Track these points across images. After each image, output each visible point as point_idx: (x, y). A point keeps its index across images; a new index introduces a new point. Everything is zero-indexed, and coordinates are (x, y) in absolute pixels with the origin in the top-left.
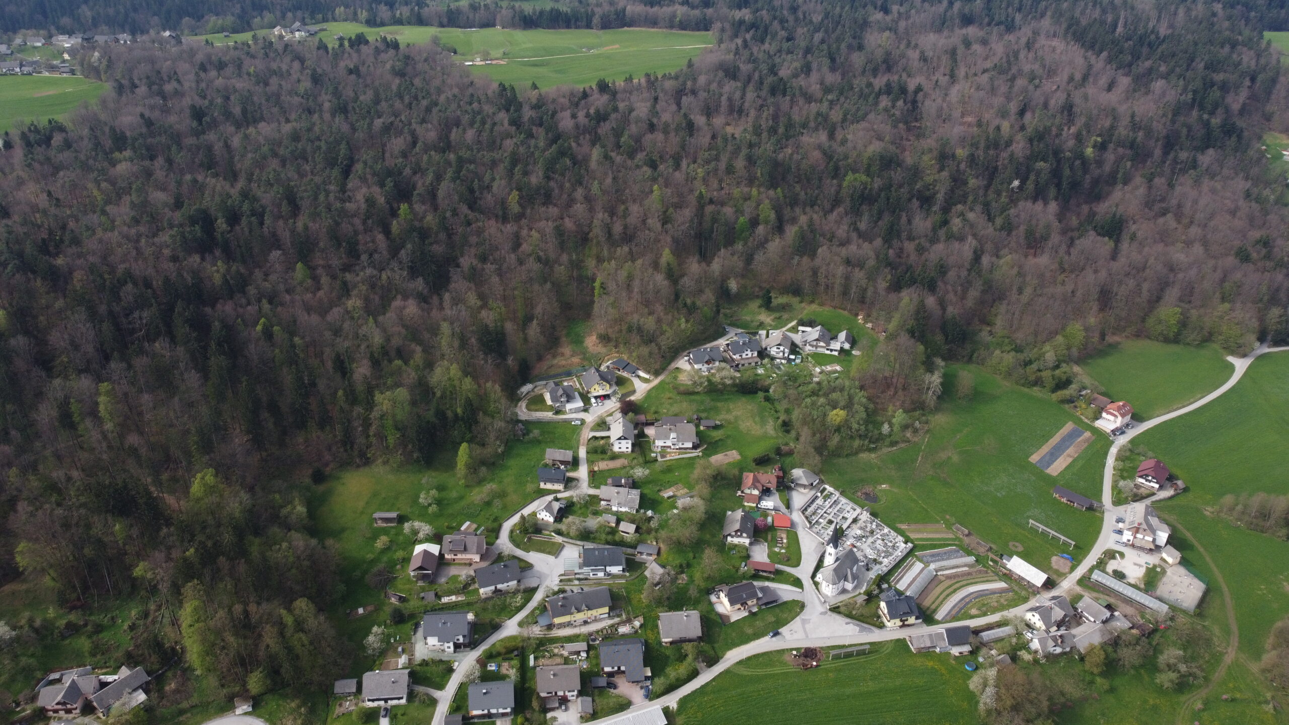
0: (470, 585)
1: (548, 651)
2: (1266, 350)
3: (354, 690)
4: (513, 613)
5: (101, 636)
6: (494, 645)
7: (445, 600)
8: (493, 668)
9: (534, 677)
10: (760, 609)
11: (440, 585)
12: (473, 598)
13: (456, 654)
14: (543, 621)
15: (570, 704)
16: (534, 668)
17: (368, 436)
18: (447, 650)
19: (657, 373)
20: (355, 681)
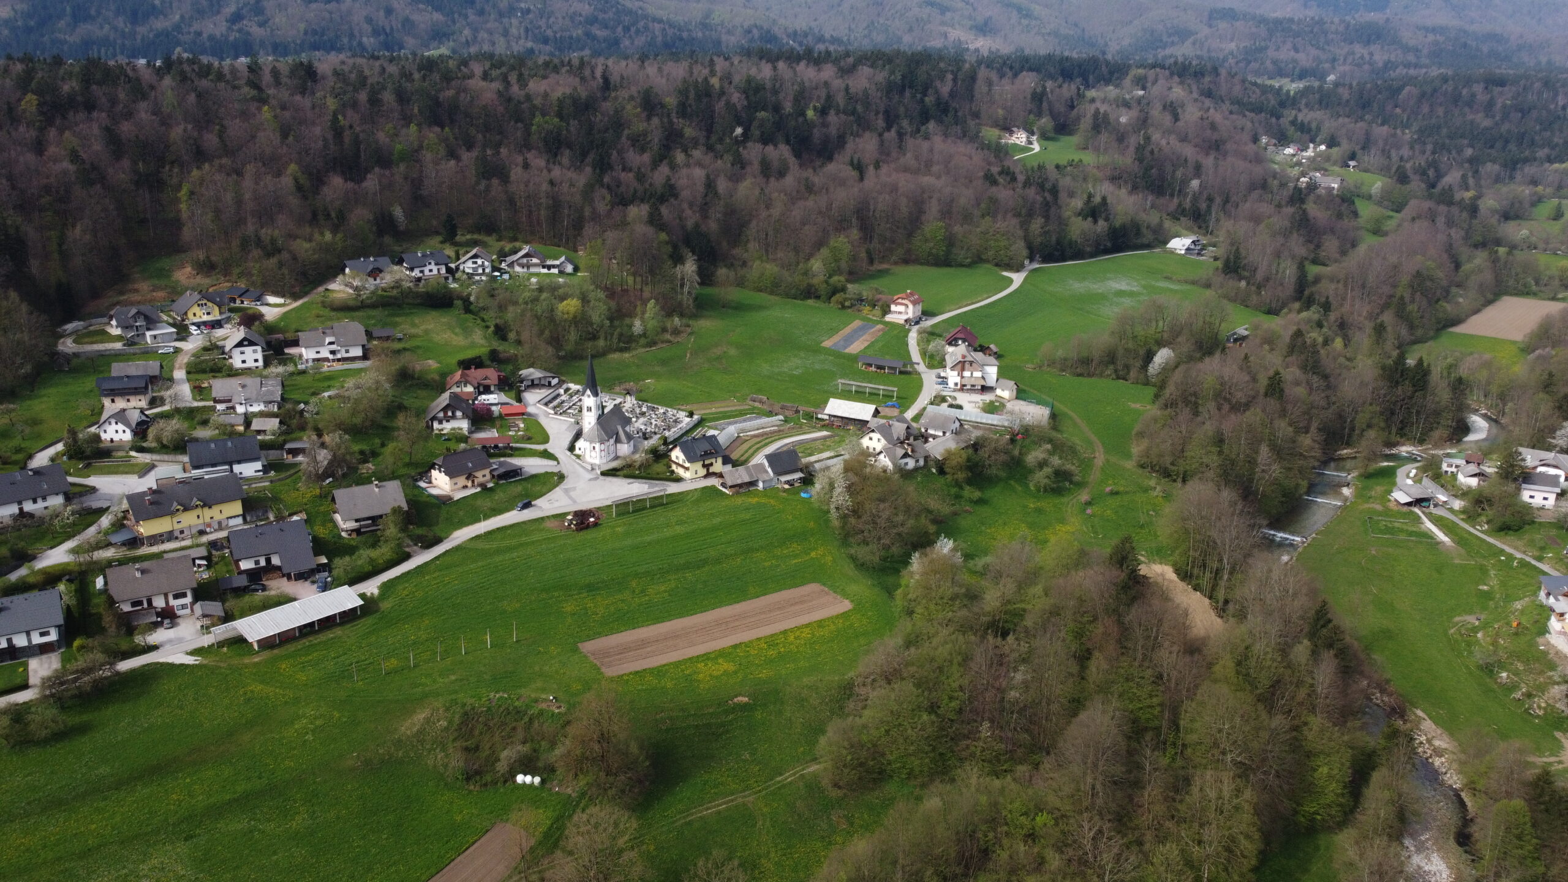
2: (1036, 266)
4: (59, 540)
9: (105, 599)
10: (497, 484)
14: (120, 538)
15: (179, 620)
16: (106, 588)
19: (295, 297)
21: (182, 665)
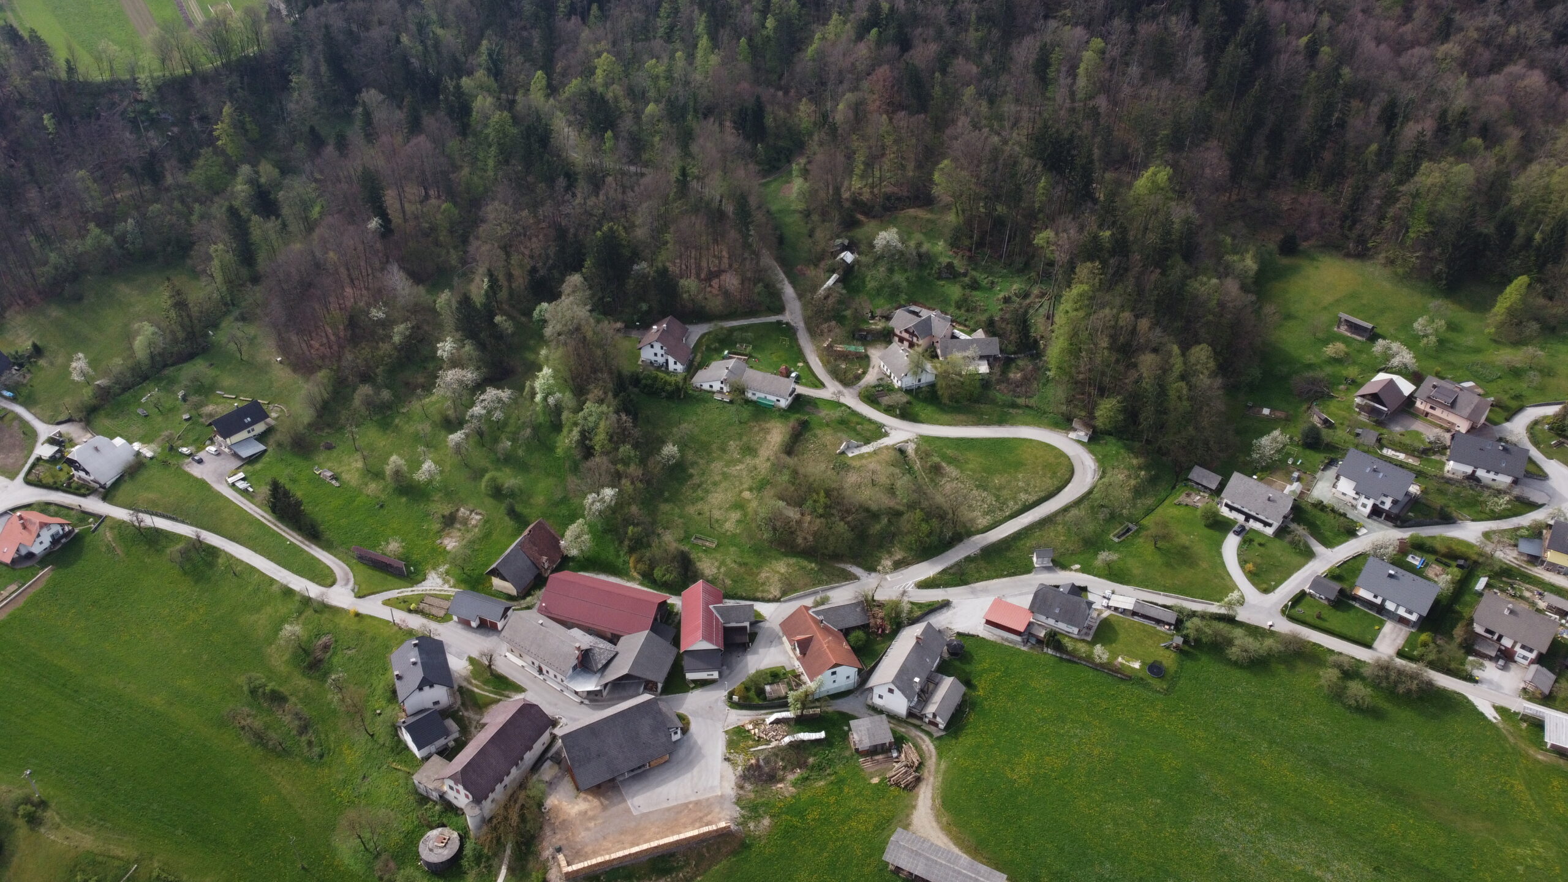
0: (1435, 453)
1: (1513, 588)
3: (1214, 487)
4: (1483, 516)
5: (974, 293)
6: (1434, 537)
7: (1388, 452)
8: (1417, 563)
9: (1472, 606)
11: (1391, 432)
12: (1430, 470)
13: (1370, 521)
14: (1527, 547)
15: (1513, 666)
16: (1480, 594)
17: (1382, 217)
18: (1359, 507)
20: (1220, 478)
21: (1482, 714)
